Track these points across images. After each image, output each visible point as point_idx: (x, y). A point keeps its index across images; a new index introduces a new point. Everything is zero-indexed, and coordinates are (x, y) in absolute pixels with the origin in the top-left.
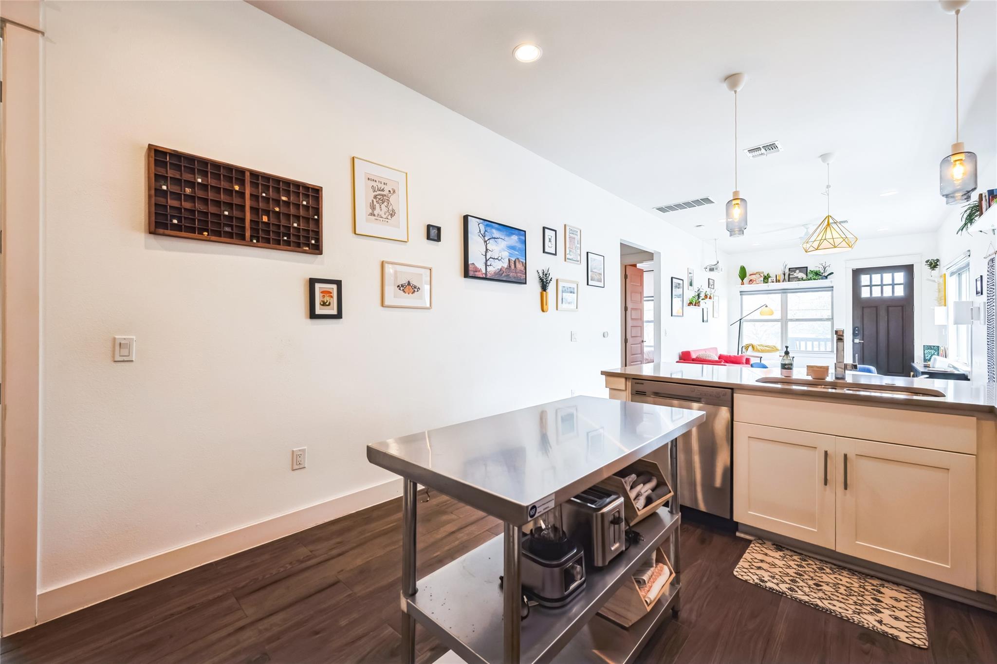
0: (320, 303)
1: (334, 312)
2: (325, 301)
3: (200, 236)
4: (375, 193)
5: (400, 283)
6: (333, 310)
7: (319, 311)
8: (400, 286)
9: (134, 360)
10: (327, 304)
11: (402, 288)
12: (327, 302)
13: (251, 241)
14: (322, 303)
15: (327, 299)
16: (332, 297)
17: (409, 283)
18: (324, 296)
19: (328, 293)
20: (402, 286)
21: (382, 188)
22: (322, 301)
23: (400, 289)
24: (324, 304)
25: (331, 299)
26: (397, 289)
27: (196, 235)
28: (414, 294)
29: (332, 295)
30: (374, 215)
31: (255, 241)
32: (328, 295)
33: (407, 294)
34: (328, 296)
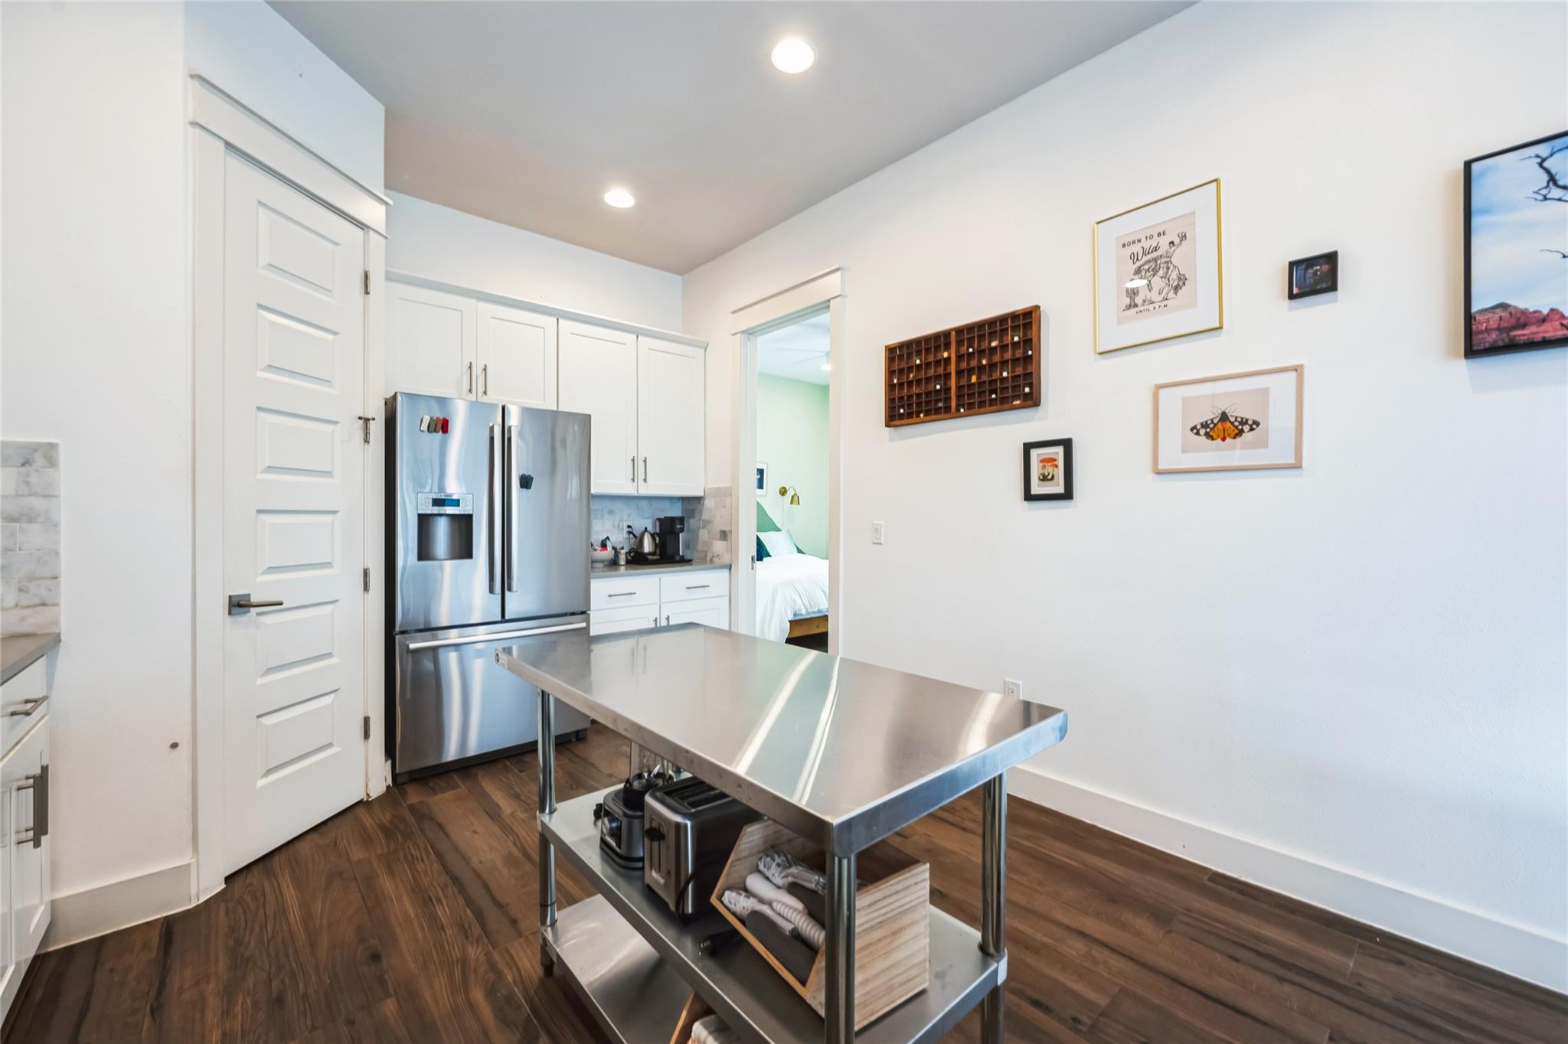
0: (1039, 478)
1: (1060, 489)
2: (1047, 474)
3: (918, 420)
4: (1139, 264)
5: (1197, 422)
6: (1058, 485)
7: (1037, 488)
8: (1199, 427)
9: (882, 542)
10: (1049, 477)
11: (1202, 432)
12: (1049, 474)
13: (958, 410)
14: (1041, 477)
15: (1049, 470)
16: (1056, 466)
17: (1224, 417)
18: (1044, 467)
19: (1051, 461)
20: (1205, 425)
21: (1154, 245)
22: (1041, 474)
23: (1198, 433)
24: (1044, 478)
25: (1055, 469)
26: (1192, 435)
27: (915, 420)
28: (1239, 439)
29: (1056, 463)
30: (1136, 306)
31: (962, 410)
32: (1049, 464)
33: (1219, 441)
34: (1051, 466)
